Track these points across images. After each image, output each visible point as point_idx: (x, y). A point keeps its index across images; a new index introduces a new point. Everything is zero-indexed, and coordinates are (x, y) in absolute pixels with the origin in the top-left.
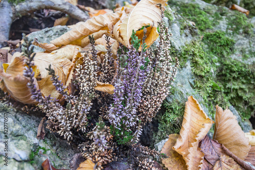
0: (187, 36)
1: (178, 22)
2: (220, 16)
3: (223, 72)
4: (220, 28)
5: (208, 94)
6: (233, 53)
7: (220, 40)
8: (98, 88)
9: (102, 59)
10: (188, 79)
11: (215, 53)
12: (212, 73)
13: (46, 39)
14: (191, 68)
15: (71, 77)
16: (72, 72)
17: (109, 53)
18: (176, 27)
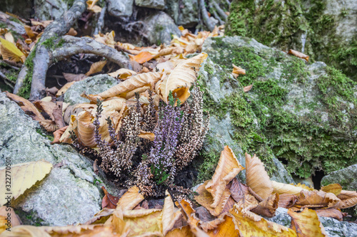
0: (227, 88)
1: (218, 75)
2: (276, 62)
3: (273, 124)
4: (274, 76)
5: (249, 145)
6: (285, 104)
7: (271, 89)
8: (142, 136)
9: (145, 111)
10: (228, 129)
11: (266, 103)
12: (256, 124)
13: (88, 89)
14: (231, 120)
15: (120, 126)
16: (120, 122)
17: (151, 105)
18: (216, 80)
